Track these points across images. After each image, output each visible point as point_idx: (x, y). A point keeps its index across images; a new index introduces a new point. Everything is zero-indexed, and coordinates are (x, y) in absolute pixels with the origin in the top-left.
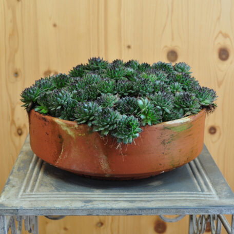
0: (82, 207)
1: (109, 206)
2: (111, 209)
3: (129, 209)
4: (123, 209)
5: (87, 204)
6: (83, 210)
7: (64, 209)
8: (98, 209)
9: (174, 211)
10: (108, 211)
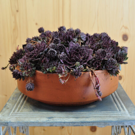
0: (46, 121)
1: (63, 120)
2: (64, 123)
3: (75, 123)
4: (71, 123)
5: (50, 120)
6: (47, 123)
7: (36, 123)
8: (56, 122)
9: (103, 123)
10: (62, 124)
